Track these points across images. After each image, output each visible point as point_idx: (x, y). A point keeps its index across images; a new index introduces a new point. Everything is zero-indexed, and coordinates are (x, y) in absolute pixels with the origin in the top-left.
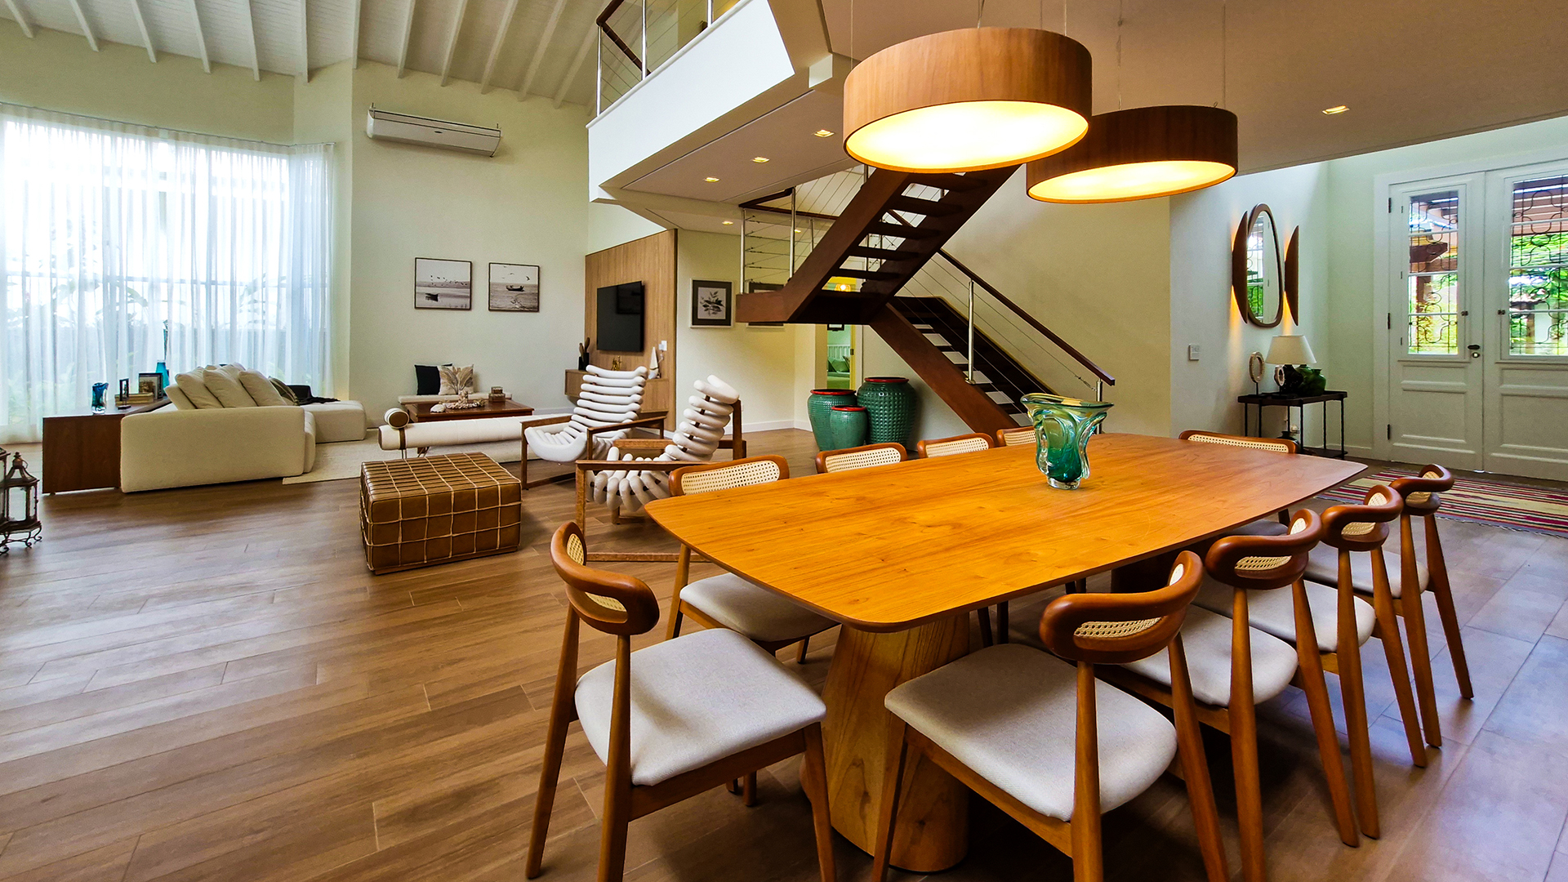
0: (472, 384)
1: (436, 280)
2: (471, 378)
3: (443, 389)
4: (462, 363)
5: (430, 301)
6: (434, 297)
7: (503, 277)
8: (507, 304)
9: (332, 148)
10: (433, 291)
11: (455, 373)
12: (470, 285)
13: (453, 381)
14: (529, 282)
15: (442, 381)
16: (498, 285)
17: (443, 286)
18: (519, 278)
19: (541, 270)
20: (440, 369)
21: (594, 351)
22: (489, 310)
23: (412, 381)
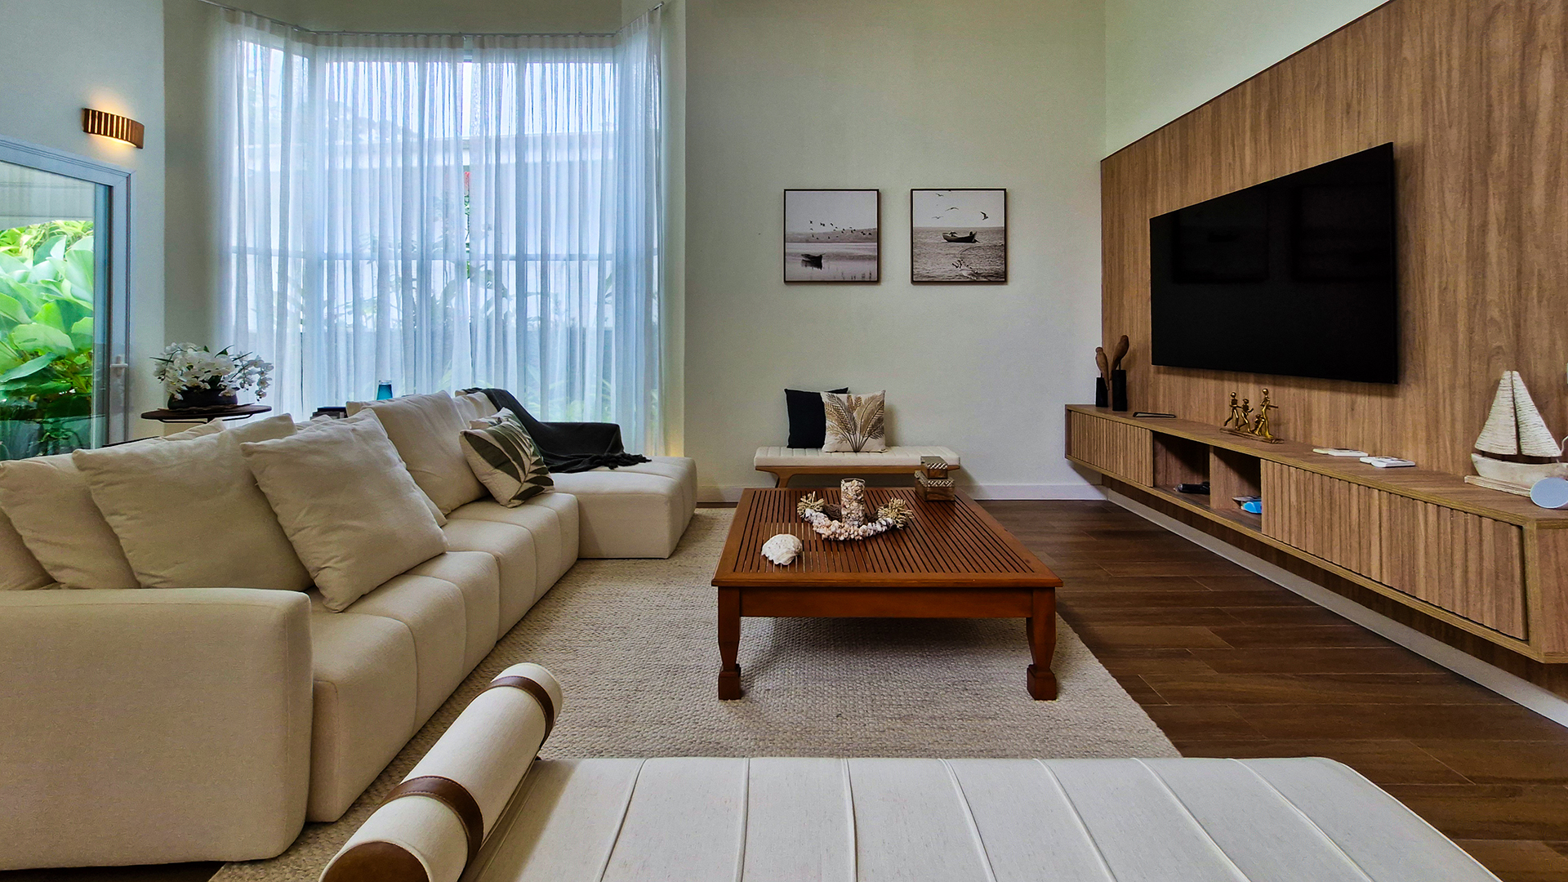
0: (882, 432)
1: (818, 230)
2: (880, 420)
3: (830, 439)
4: (865, 391)
5: (810, 269)
6: (815, 261)
7: (939, 216)
10: (814, 249)
11: (850, 409)
12: (877, 236)
13: (847, 426)
14: (987, 224)
15: (828, 423)
17: (830, 238)
18: (969, 216)
19: (1010, 198)
20: (825, 398)
21: (1142, 371)
22: (913, 282)
23: (779, 421)
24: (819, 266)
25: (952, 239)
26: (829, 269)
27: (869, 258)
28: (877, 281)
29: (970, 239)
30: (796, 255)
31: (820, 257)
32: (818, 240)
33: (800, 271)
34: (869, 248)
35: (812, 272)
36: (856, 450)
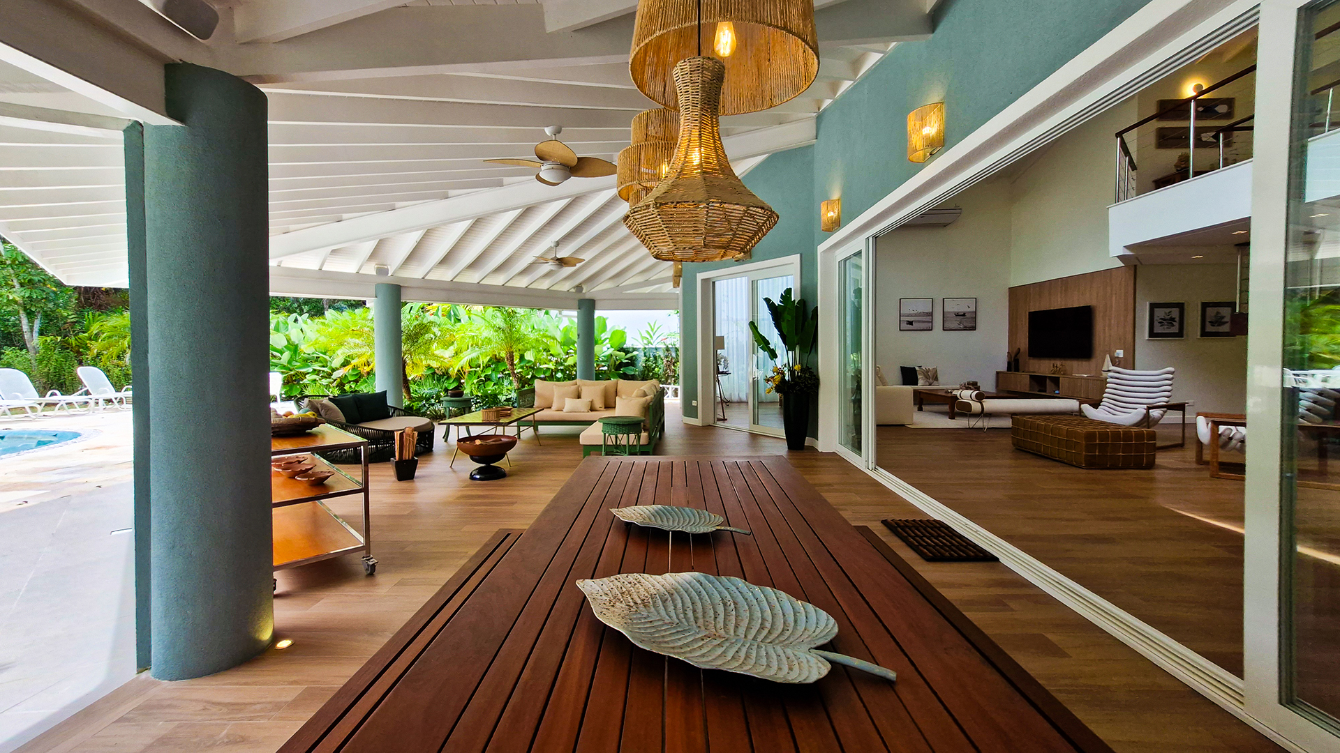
0: (936, 379)
1: (912, 312)
2: (936, 375)
3: (920, 382)
4: (929, 366)
5: (909, 325)
6: (910, 323)
7: (952, 307)
8: (955, 325)
10: (910, 319)
11: (926, 372)
12: (931, 314)
13: (927, 376)
14: (969, 310)
15: (918, 377)
16: (949, 312)
17: (916, 315)
18: (962, 307)
19: (977, 301)
20: (917, 368)
21: (1024, 357)
22: (944, 330)
24: (912, 325)
25: (957, 315)
26: (915, 326)
27: (929, 322)
28: (931, 330)
29: (964, 315)
30: (904, 321)
31: (912, 322)
32: (911, 316)
33: (904, 326)
34: (929, 318)
35: (910, 327)
36: (930, 385)
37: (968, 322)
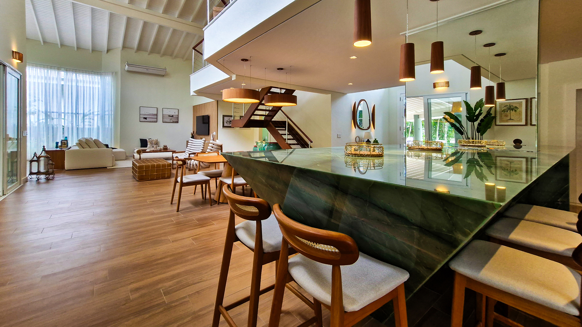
0: (157, 144)
1: (146, 113)
2: (157, 143)
3: (148, 146)
4: (154, 138)
5: (144, 119)
7: (167, 112)
8: (168, 120)
9: (114, 74)
11: (152, 141)
12: (157, 115)
13: (151, 143)
14: (175, 114)
15: (148, 143)
16: (165, 115)
17: (148, 115)
18: (172, 113)
19: (179, 110)
20: (147, 140)
21: (195, 135)
22: (163, 122)
23: (139, 143)
24: (146, 119)
25: (170, 116)
26: (148, 120)
27: (155, 118)
28: (157, 122)
29: (173, 116)
30: (142, 117)
31: (146, 118)
32: (146, 115)
33: (142, 120)
36: (153, 147)
37: (174, 119)
